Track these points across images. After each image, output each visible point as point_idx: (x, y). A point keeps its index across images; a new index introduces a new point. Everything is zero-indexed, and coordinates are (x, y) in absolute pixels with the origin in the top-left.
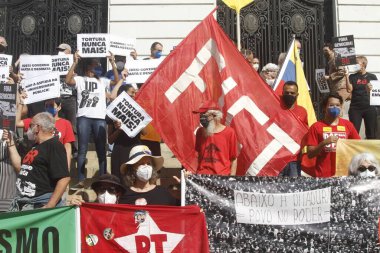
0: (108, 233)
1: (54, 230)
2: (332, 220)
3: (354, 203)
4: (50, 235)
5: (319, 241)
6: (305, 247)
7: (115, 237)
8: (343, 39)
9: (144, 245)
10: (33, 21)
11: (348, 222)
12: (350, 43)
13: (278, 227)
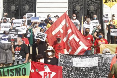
0: (37, 70)
1: (25, 68)
2: (98, 66)
3: (104, 61)
4: (24, 69)
5: (95, 71)
6: (91, 73)
7: (39, 71)
8: (105, 16)
9: (46, 74)
10: (14, 7)
11: (102, 66)
12: (107, 17)
13: (84, 67)
